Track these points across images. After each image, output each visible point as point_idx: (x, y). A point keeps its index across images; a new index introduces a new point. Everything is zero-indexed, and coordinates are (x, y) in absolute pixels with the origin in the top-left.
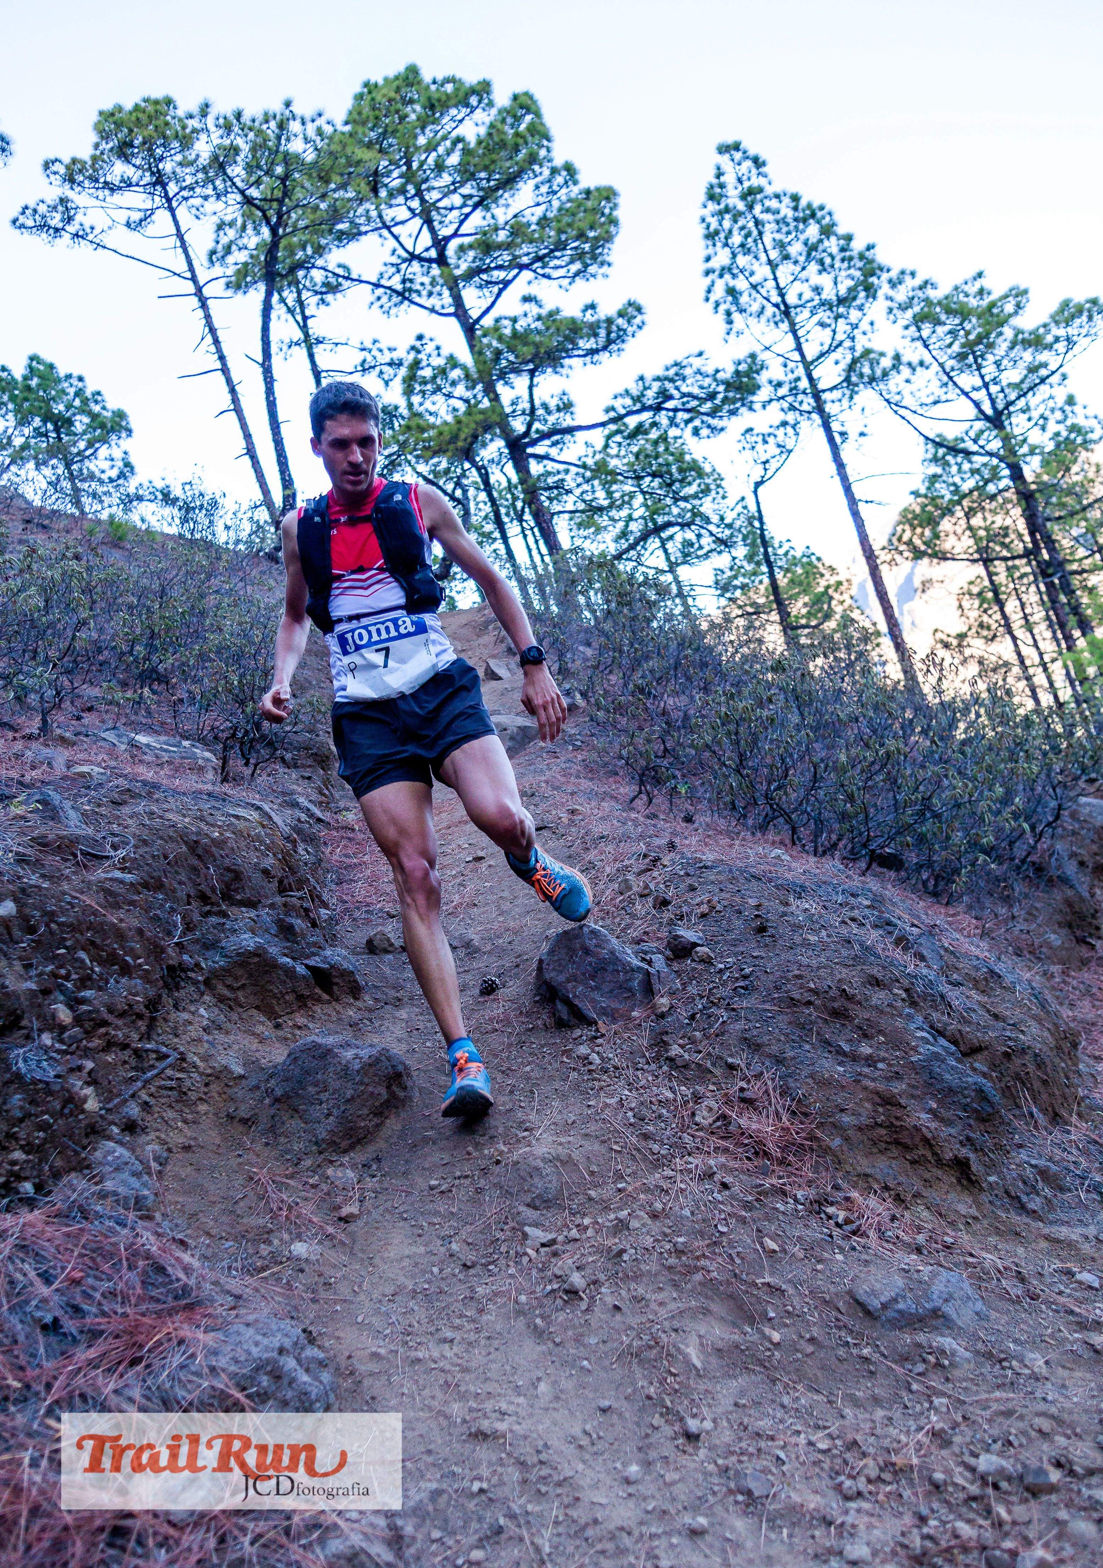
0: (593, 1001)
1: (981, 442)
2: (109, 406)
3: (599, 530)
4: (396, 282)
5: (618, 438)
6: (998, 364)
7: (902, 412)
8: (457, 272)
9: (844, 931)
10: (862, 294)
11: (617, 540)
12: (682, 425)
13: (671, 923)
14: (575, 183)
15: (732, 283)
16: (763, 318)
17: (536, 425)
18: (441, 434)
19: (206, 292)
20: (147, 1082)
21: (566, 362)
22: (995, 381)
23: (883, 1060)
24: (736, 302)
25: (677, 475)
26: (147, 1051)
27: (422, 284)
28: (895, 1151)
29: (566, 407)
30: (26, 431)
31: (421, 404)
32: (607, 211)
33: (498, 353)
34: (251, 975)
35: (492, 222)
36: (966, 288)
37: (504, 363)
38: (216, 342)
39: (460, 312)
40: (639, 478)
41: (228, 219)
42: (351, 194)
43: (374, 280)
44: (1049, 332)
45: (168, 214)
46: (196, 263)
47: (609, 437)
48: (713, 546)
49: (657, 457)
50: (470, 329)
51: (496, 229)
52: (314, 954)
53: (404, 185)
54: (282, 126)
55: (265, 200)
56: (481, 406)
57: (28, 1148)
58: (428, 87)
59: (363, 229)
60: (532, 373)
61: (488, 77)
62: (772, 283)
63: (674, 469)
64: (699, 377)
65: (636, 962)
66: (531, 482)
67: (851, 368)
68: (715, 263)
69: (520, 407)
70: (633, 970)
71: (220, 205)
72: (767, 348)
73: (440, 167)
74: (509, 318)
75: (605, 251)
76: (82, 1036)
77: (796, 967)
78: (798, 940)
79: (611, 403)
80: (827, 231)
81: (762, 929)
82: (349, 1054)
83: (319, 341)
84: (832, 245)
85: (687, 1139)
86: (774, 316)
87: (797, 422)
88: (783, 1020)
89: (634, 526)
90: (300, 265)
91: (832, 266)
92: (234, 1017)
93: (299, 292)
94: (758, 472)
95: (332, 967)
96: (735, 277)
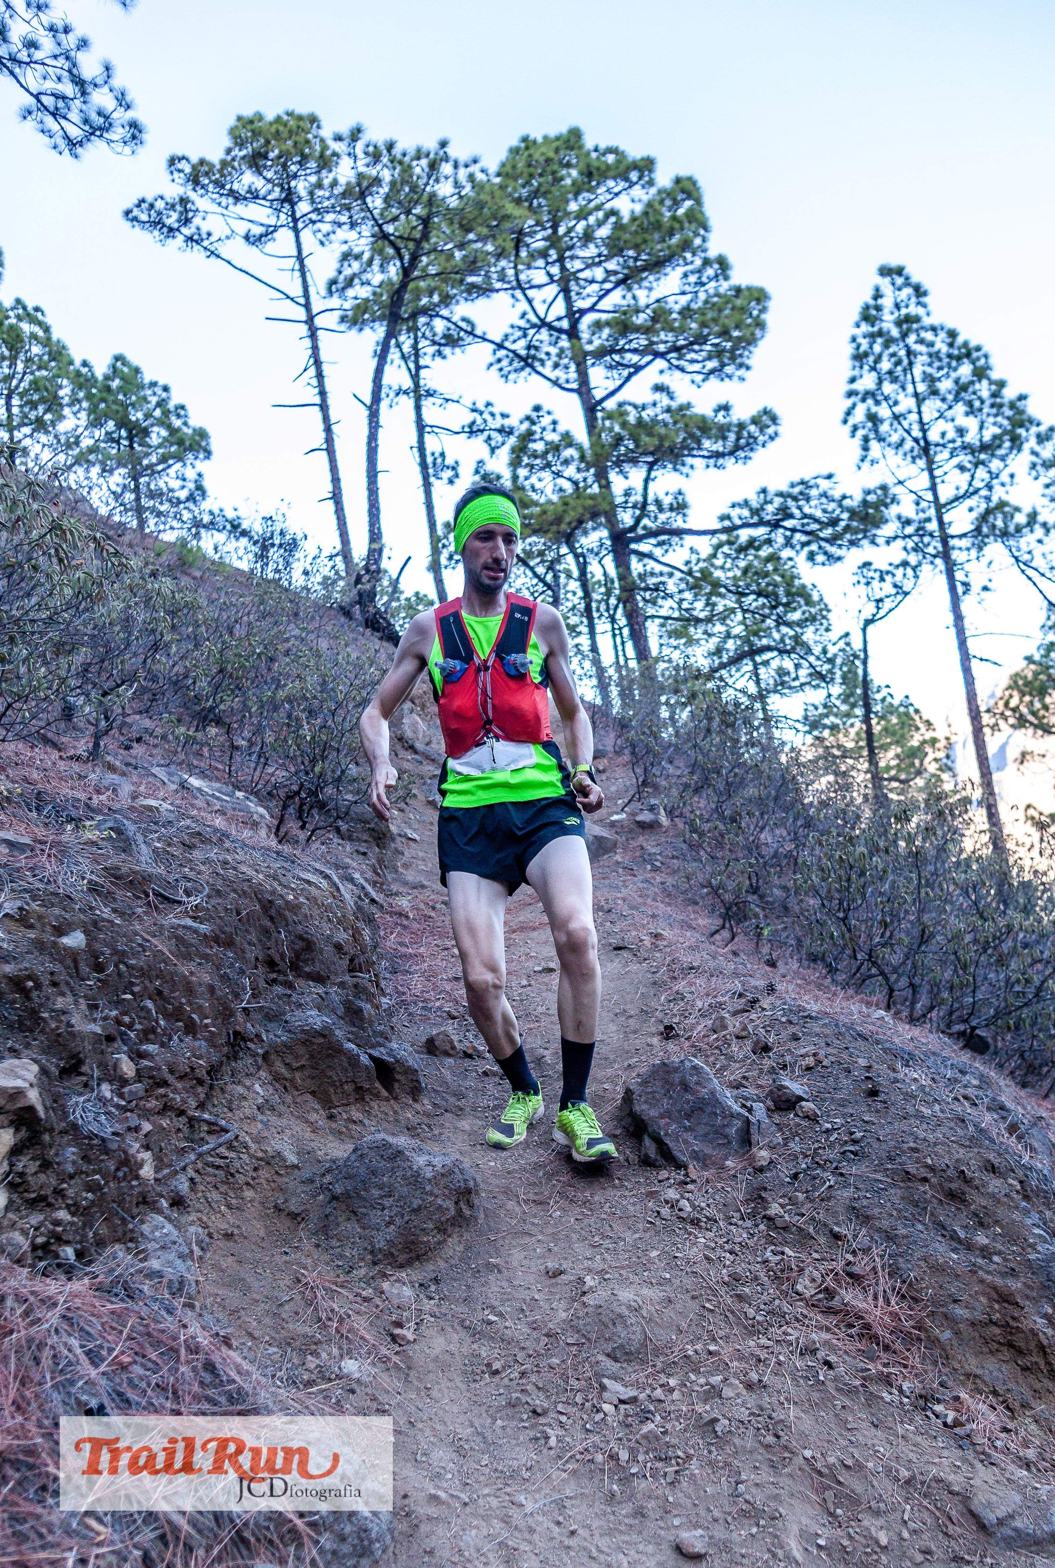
0: (686, 1142)
2: (191, 422)
3: (691, 641)
5: (726, 549)
8: (589, 348)
9: (958, 1109)
10: (1007, 444)
11: (711, 654)
12: (798, 547)
13: (772, 1071)
14: (726, 278)
15: (874, 409)
16: (901, 452)
17: (645, 521)
18: (544, 512)
19: (318, 321)
20: (199, 1156)
21: (689, 460)
23: (999, 1253)
24: (875, 429)
25: (783, 598)
26: (200, 1120)
27: (548, 354)
28: (1007, 1355)
29: (680, 507)
30: (97, 434)
31: (526, 478)
32: (755, 313)
33: (619, 440)
34: (312, 1057)
35: (632, 302)
37: (622, 450)
38: (320, 376)
39: (584, 390)
40: (741, 594)
41: (356, 250)
42: (490, 248)
43: (498, 340)
45: (291, 234)
46: (312, 291)
47: (717, 547)
48: (810, 679)
49: (766, 574)
50: (591, 408)
51: (638, 311)
52: (381, 1045)
53: (548, 248)
54: (433, 166)
55: (401, 237)
56: (589, 491)
57: (74, 1209)
58: (588, 154)
59: (497, 286)
60: (651, 466)
61: (652, 154)
62: (914, 417)
63: (781, 591)
64: (824, 500)
65: (736, 1108)
66: (630, 580)
67: (984, 517)
68: (859, 386)
69: (632, 499)
70: (732, 1116)
71: (353, 235)
72: (900, 483)
73: (588, 237)
74: (635, 407)
75: (746, 353)
76: (142, 1093)
77: (911, 1139)
78: (910, 1110)
79: (727, 511)
80: (980, 373)
81: (873, 1093)
82: (421, 1160)
83: (430, 394)
84: (984, 389)
85: (786, 1308)
86: (912, 451)
87: (920, 564)
88: (895, 1194)
89: (730, 645)
90: (424, 311)
91: (980, 410)
92: (289, 1099)
93: (416, 342)
94: (869, 609)
95: (397, 1061)
96: (877, 403)
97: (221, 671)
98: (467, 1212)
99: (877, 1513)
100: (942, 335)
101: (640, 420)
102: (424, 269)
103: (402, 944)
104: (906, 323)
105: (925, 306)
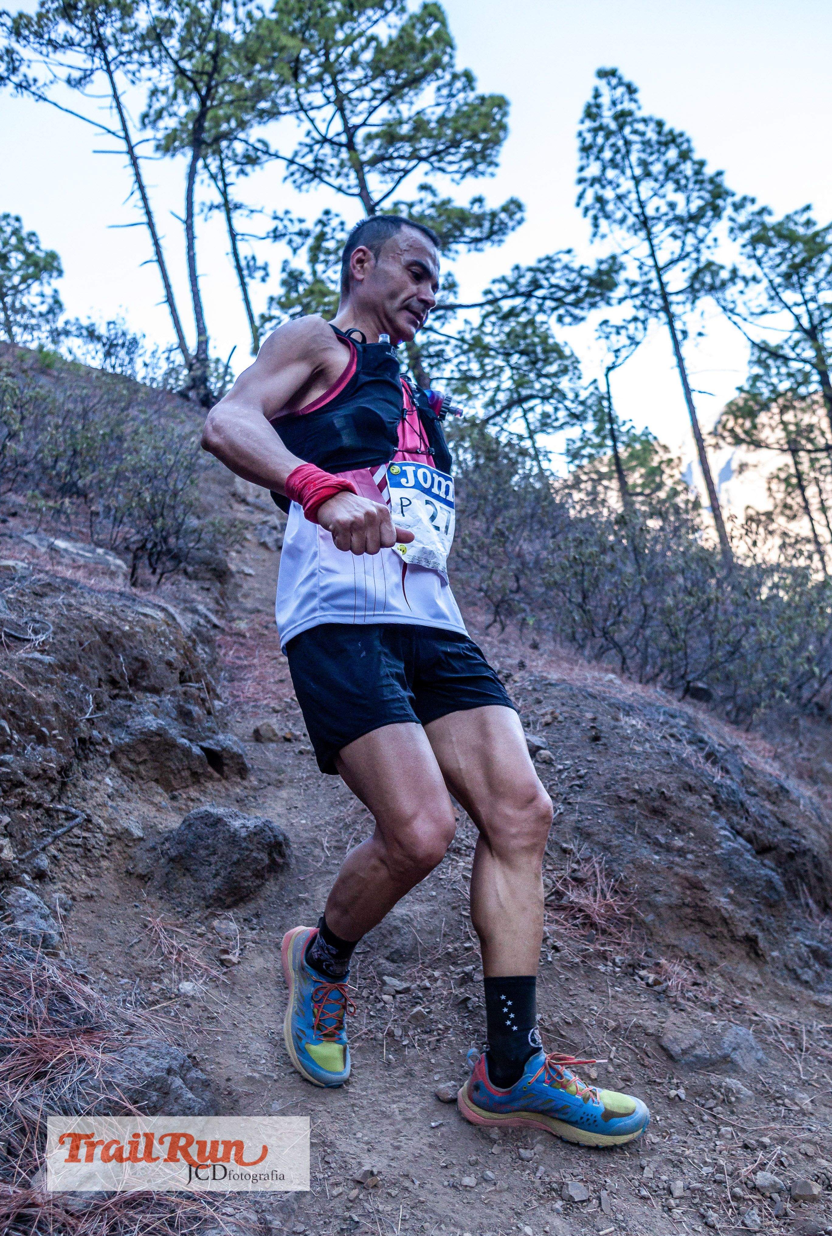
1: (798, 351)
2: (43, 247)
5: (492, 318)
6: (817, 285)
8: (364, 157)
9: (664, 744)
10: (709, 214)
12: (549, 312)
14: (473, 89)
15: (601, 192)
16: (625, 226)
19: (137, 151)
20: (57, 838)
21: (454, 246)
23: (692, 852)
24: (602, 209)
25: (541, 356)
26: (57, 810)
27: (332, 165)
28: (698, 928)
29: (451, 286)
31: (324, 272)
32: (498, 117)
34: (152, 752)
35: (397, 116)
36: (796, 218)
38: (144, 198)
39: (364, 194)
40: (508, 354)
41: (162, 86)
42: (273, 77)
43: (290, 156)
45: (106, 76)
46: (129, 125)
47: (485, 317)
48: (568, 419)
49: (525, 338)
50: (371, 209)
51: (401, 123)
52: (209, 738)
53: (323, 73)
54: (216, 6)
55: (196, 72)
59: (283, 109)
62: (635, 196)
63: (539, 350)
64: (566, 271)
66: (415, 349)
67: (695, 276)
68: (588, 173)
72: (626, 252)
73: (354, 61)
74: (406, 203)
75: (494, 153)
77: (623, 771)
78: (625, 749)
79: (488, 286)
80: (684, 155)
81: (596, 739)
82: (237, 824)
83: (237, 207)
84: (688, 168)
86: (634, 225)
87: (646, 319)
88: (610, 814)
90: (224, 136)
91: (686, 186)
92: (136, 787)
93: (222, 161)
94: (610, 359)
95: (224, 749)
96: (603, 187)
97: (75, 452)
98: (280, 861)
100: (652, 125)
102: (220, 99)
103: (238, 658)
104: (622, 117)
105: (635, 101)
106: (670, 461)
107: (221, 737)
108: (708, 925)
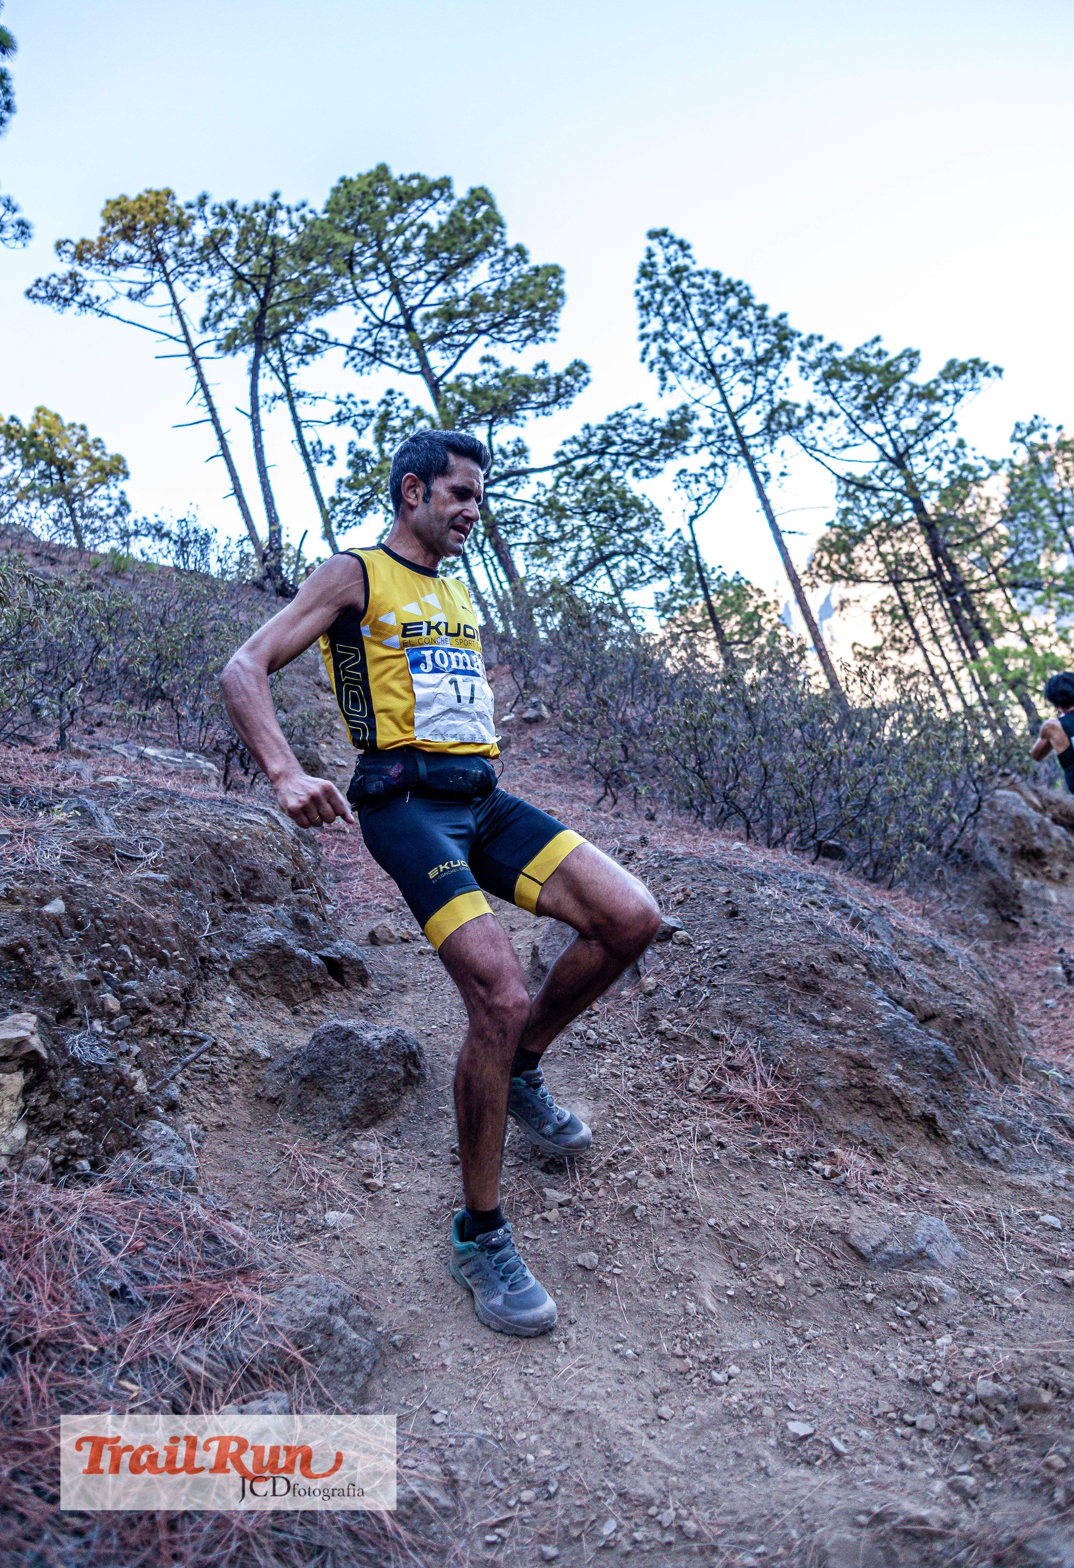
1: (887, 480)
2: (108, 451)
3: (551, 559)
4: (368, 345)
5: (566, 479)
6: (897, 414)
7: (816, 454)
8: (423, 337)
9: (806, 913)
10: (778, 355)
11: (568, 567)
12: (624, 467)
14: (526, 262)
15: (665, 346)
16: (693, 376)
19: (199, 353)
20: (185, 1065)
21: (521, 413)
22: (896, 428)
23: (852, 1027)
24: (668, 361)
25: (620, 511)
26: (183, 1036)
27: (392, 347)
28: (869, 1109)
29: (521, 452)
30: (32, 474)
32: (554, 285)
33: (460, 407)
34: (271, 966)
35: (453, 294)
36: (867, 350)
37: (465, 414)
38: (207, 396)
39: (426, 371)
40: (585, 513)
41: (220, 291)
42: (328, 270)
43: (349, 343)
44: (938, 386)
45: (165, 287)
47: (558, 478)
48: (654, 573)
49: (602, 494)
50: (434, 385)
51: (458, 301)
52: (327, 946)
53: (375, 263)
54: (271, 215)
55: (254, 276)
57: (84, 1128)
58: (396, 183)
59: (340, 300)
60: (491, 423)
61: (448, 174)
62: (699, 346)
63: (617, 505)
64: (638, 426)
66: (491, 518)
67: (770, 418)
68: (650, 329)
71: (214, 280)
72: (697, 401)
73: (407, 249)
74: (470, 376)
75: (553, 319)
76: (128, 1023)
77: (767, 947)
78: (766, 922)
79: (560, 448)
80: (745, 303)
81: (734, 914)
82: (369, 1036)
83: (300, 395)
84: (750, 314)
85: (683, 1104)
86: (702, 374)
87: (725, 464)
88: (760, 994)
89: (583, 556)
90: (283, 330)
91: (750, 332)
92: (257, 1004)
93: (282, 355)
94: (692, 508)
95: (343, 957)
96: (666, 340)
97: (158, 657)
98: (416, 1072)
99: (773, 1260)
100: (709, 278)
101: (475, 387)
102: (279, 296)
103: (342, 856)
104: (678, 273)
105: (690, 257)
106: (767, 604)
107: (339, 944)
108: (880, 1106)
